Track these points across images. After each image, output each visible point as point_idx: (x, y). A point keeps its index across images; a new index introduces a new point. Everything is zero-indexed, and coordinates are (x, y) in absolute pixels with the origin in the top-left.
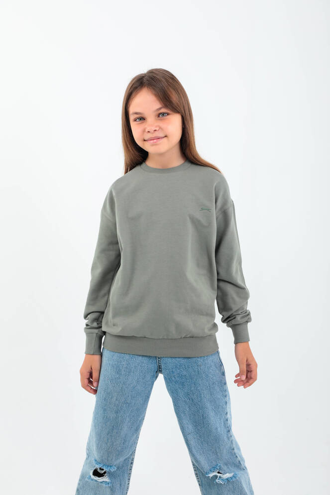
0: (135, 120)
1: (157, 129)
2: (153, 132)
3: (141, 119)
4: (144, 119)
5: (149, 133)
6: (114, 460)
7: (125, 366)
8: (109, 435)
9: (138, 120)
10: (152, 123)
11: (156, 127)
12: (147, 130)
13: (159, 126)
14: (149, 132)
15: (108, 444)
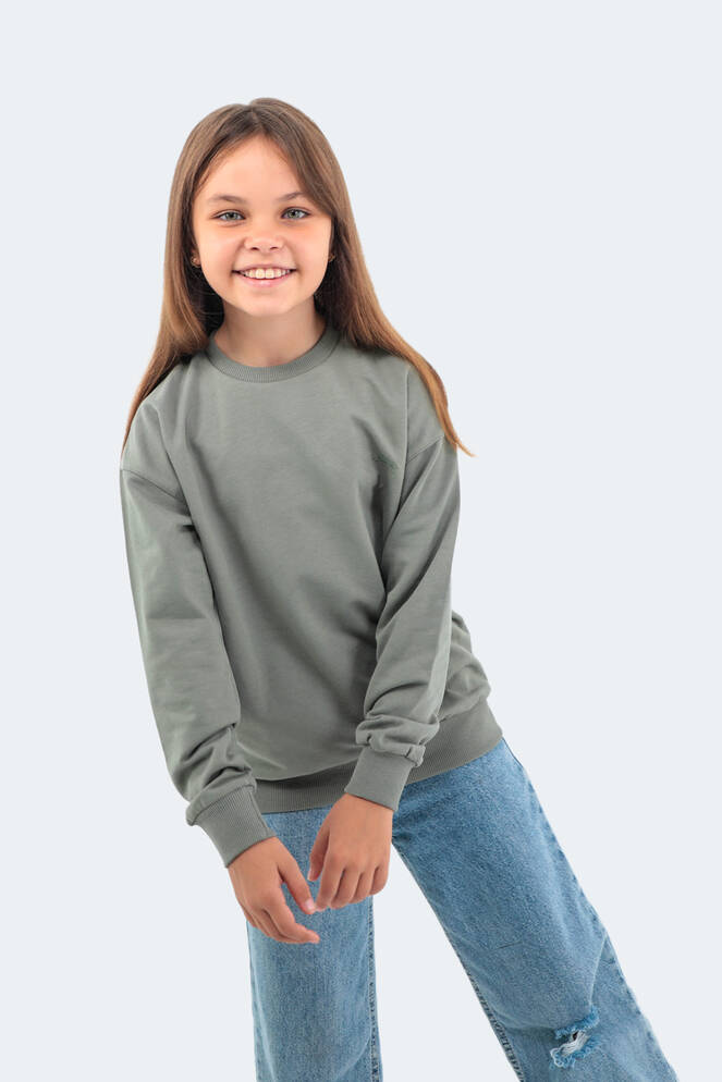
0: (217, 217)
1: (279, 244)
2: (268, 251)
3: (231, 216)
4: (243, 218)
5: (255, 252)
6: (333, 1070)
7: (305, 841)
8: (308, 1018)
9: (224, 217)
10: (262, 228)
11: (277, 239)
12: (249, 245)
13: (283, 239)
14: (255, 249)
15: (312, 1039)
